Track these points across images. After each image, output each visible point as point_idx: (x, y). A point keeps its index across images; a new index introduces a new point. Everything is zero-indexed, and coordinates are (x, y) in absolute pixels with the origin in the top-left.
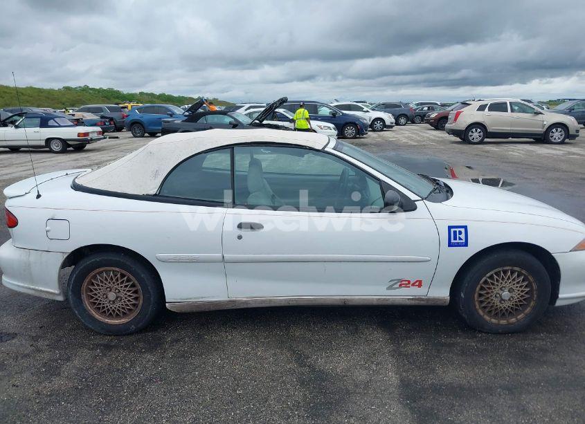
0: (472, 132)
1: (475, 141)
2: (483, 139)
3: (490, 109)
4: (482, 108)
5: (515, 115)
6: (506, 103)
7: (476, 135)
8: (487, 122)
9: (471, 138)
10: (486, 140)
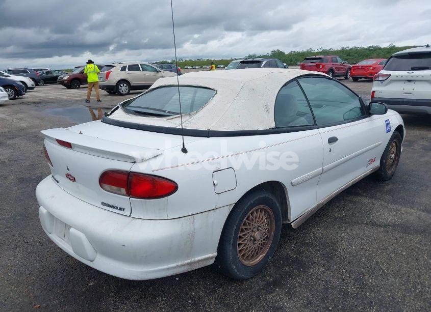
0: (121, 86)
1: (124, 92)
2: (129, 91)
3: (129, 69)
4: (123, 69)
5: (146, 73)
6: (138, 65)
7: (123, 88)
8: (129, 79)
9: (121, 91)
10: (131, 92)
